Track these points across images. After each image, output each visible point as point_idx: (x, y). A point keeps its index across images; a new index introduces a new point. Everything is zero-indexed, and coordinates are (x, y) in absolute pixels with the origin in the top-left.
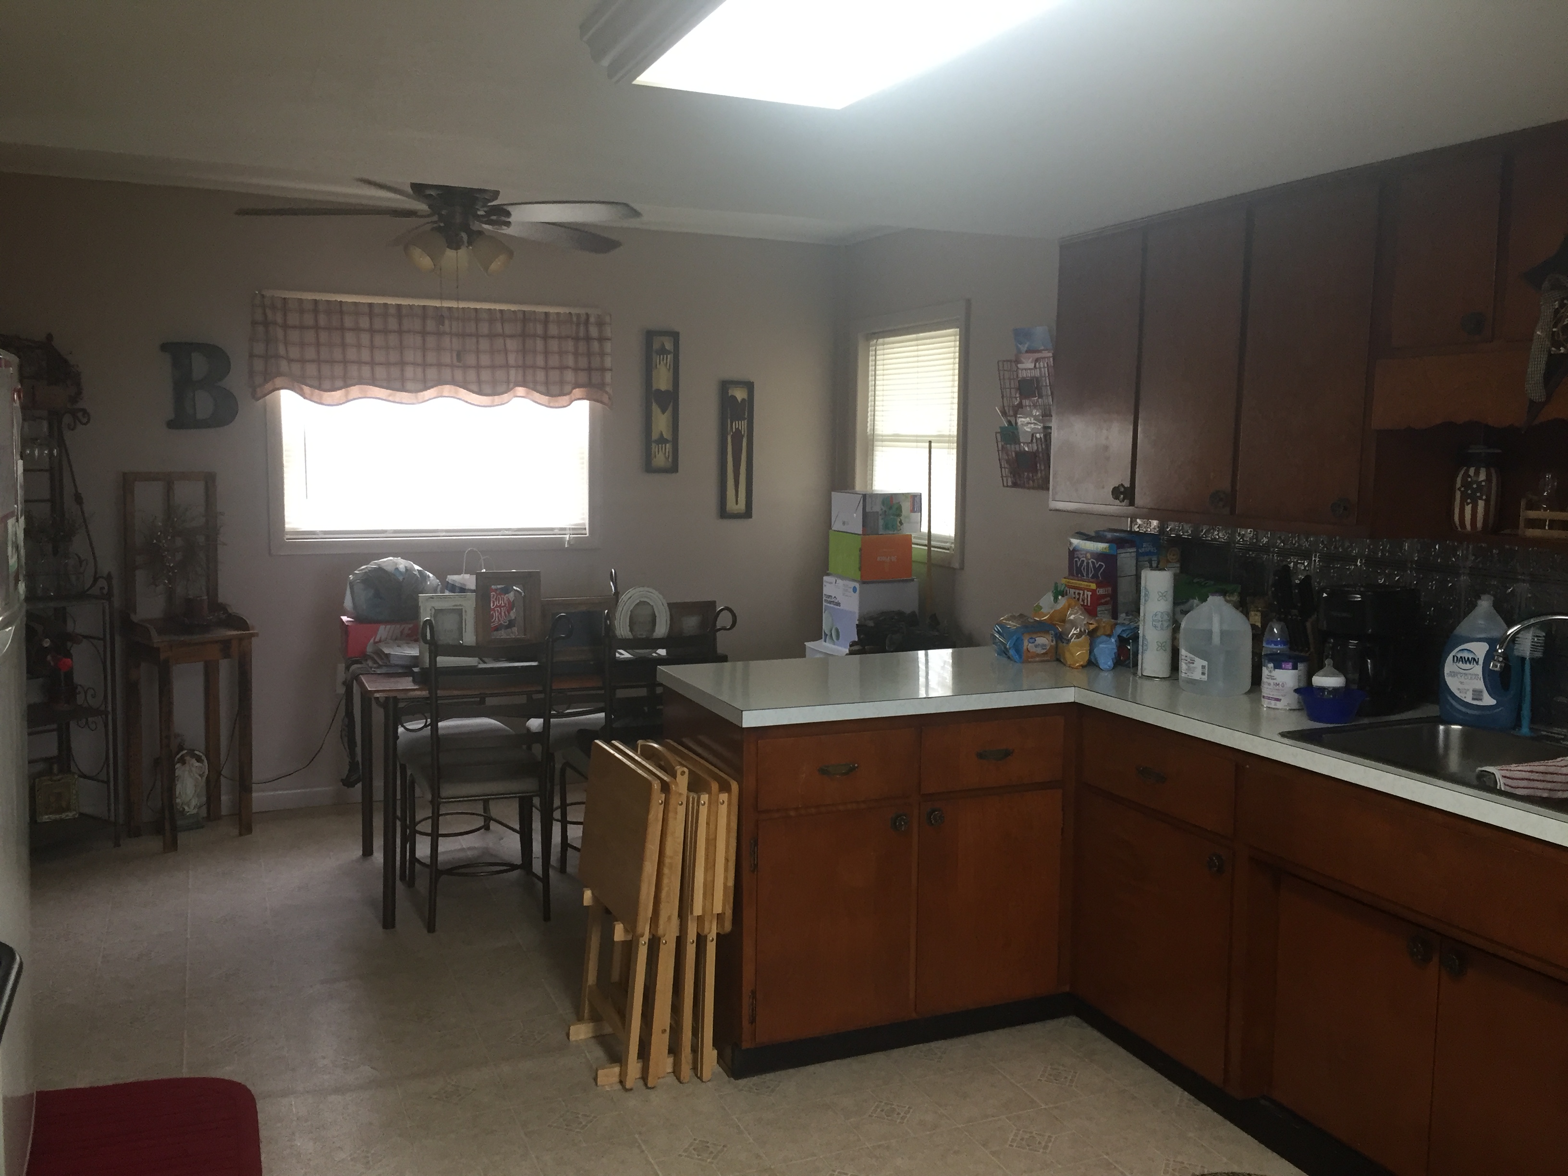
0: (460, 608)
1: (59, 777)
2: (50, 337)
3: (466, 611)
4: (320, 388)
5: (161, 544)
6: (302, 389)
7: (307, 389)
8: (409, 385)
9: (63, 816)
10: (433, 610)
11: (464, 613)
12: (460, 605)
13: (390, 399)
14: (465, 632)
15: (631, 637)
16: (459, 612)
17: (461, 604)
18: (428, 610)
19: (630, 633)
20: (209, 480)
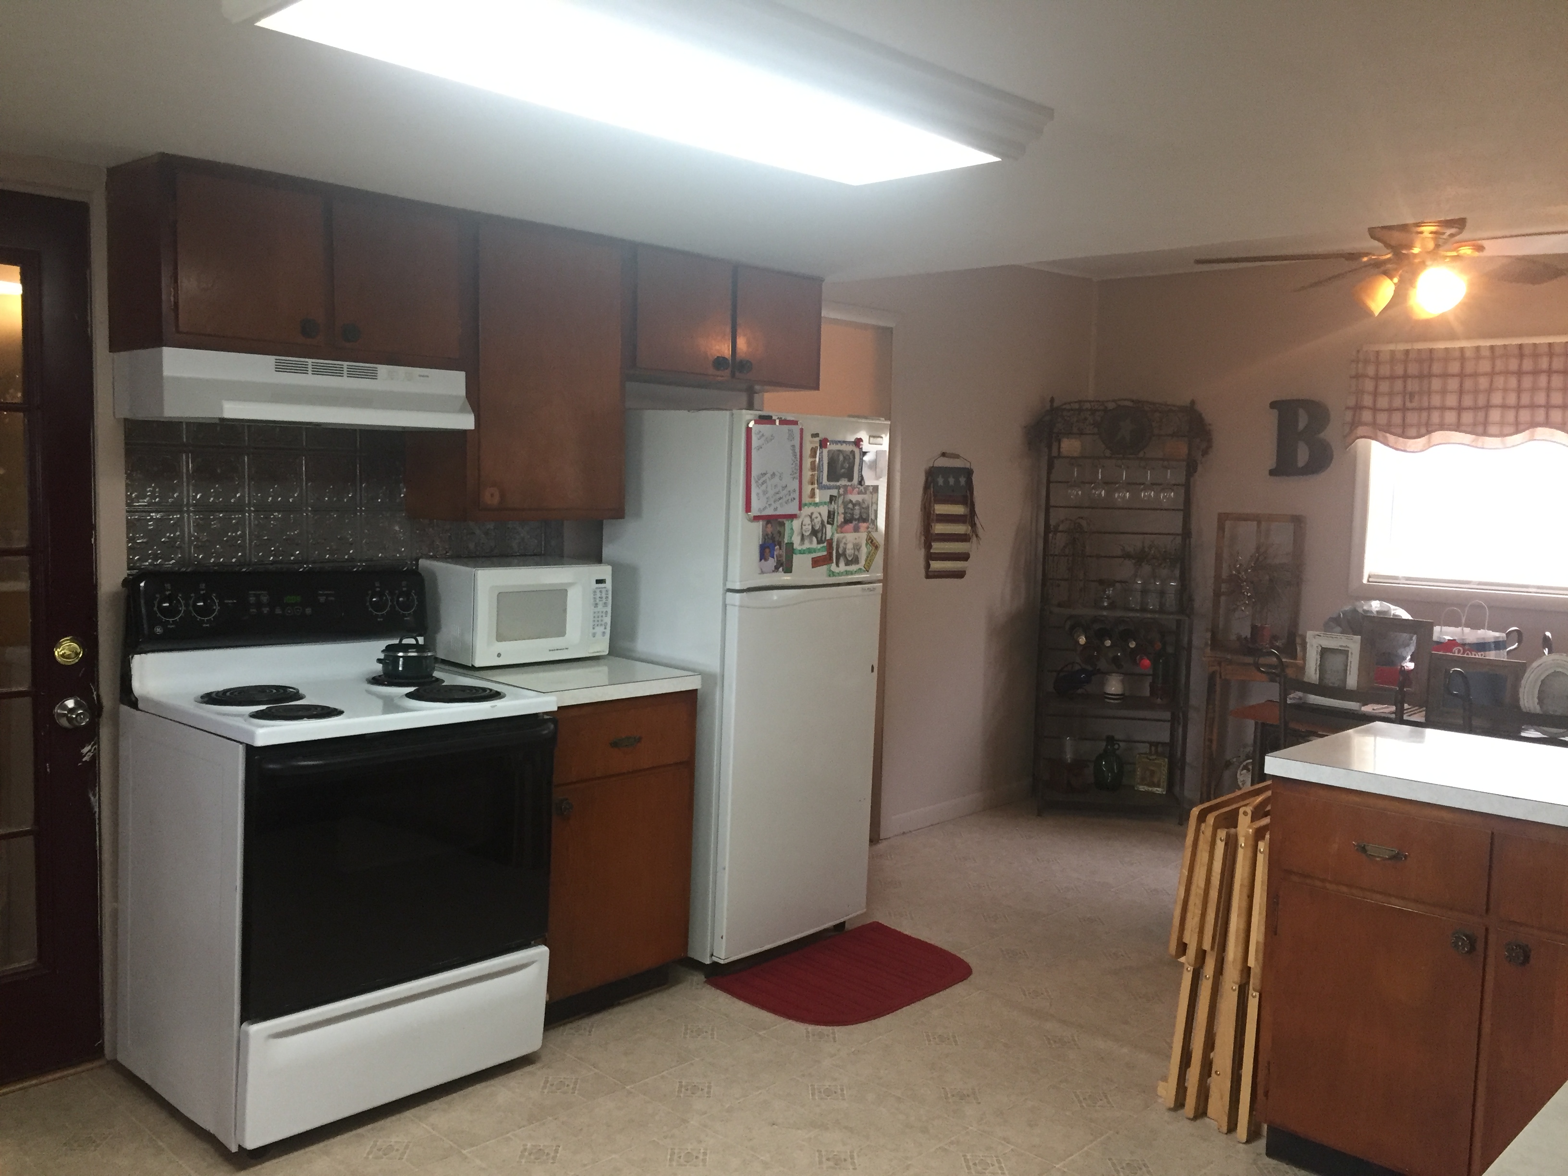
0: (1346, 649)
1: (1154, 757)
2: (1193, 402)
3: (1352, 653)
4: (1403, 435)
5: (1240, 576)
6: (1386, 437)
7: (1391, 438)
8: (1492, 429)
9: (1155, 789)
10: (1320, 648)
11: (1350, 654)
12: (1346, 647)
13: (1473, 444)
14: (1350, 674)
15: (1541, 713)
16: (1345, 652)
17: (1348, 645)
18: (1315, 646)
19: (1538, 707)
20: (1298, 521)
